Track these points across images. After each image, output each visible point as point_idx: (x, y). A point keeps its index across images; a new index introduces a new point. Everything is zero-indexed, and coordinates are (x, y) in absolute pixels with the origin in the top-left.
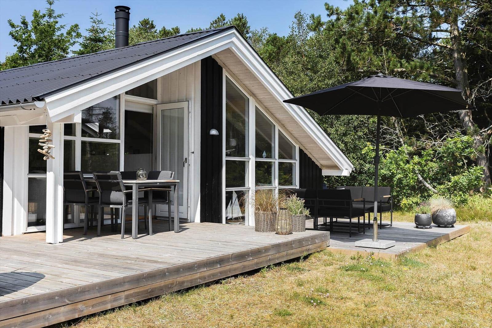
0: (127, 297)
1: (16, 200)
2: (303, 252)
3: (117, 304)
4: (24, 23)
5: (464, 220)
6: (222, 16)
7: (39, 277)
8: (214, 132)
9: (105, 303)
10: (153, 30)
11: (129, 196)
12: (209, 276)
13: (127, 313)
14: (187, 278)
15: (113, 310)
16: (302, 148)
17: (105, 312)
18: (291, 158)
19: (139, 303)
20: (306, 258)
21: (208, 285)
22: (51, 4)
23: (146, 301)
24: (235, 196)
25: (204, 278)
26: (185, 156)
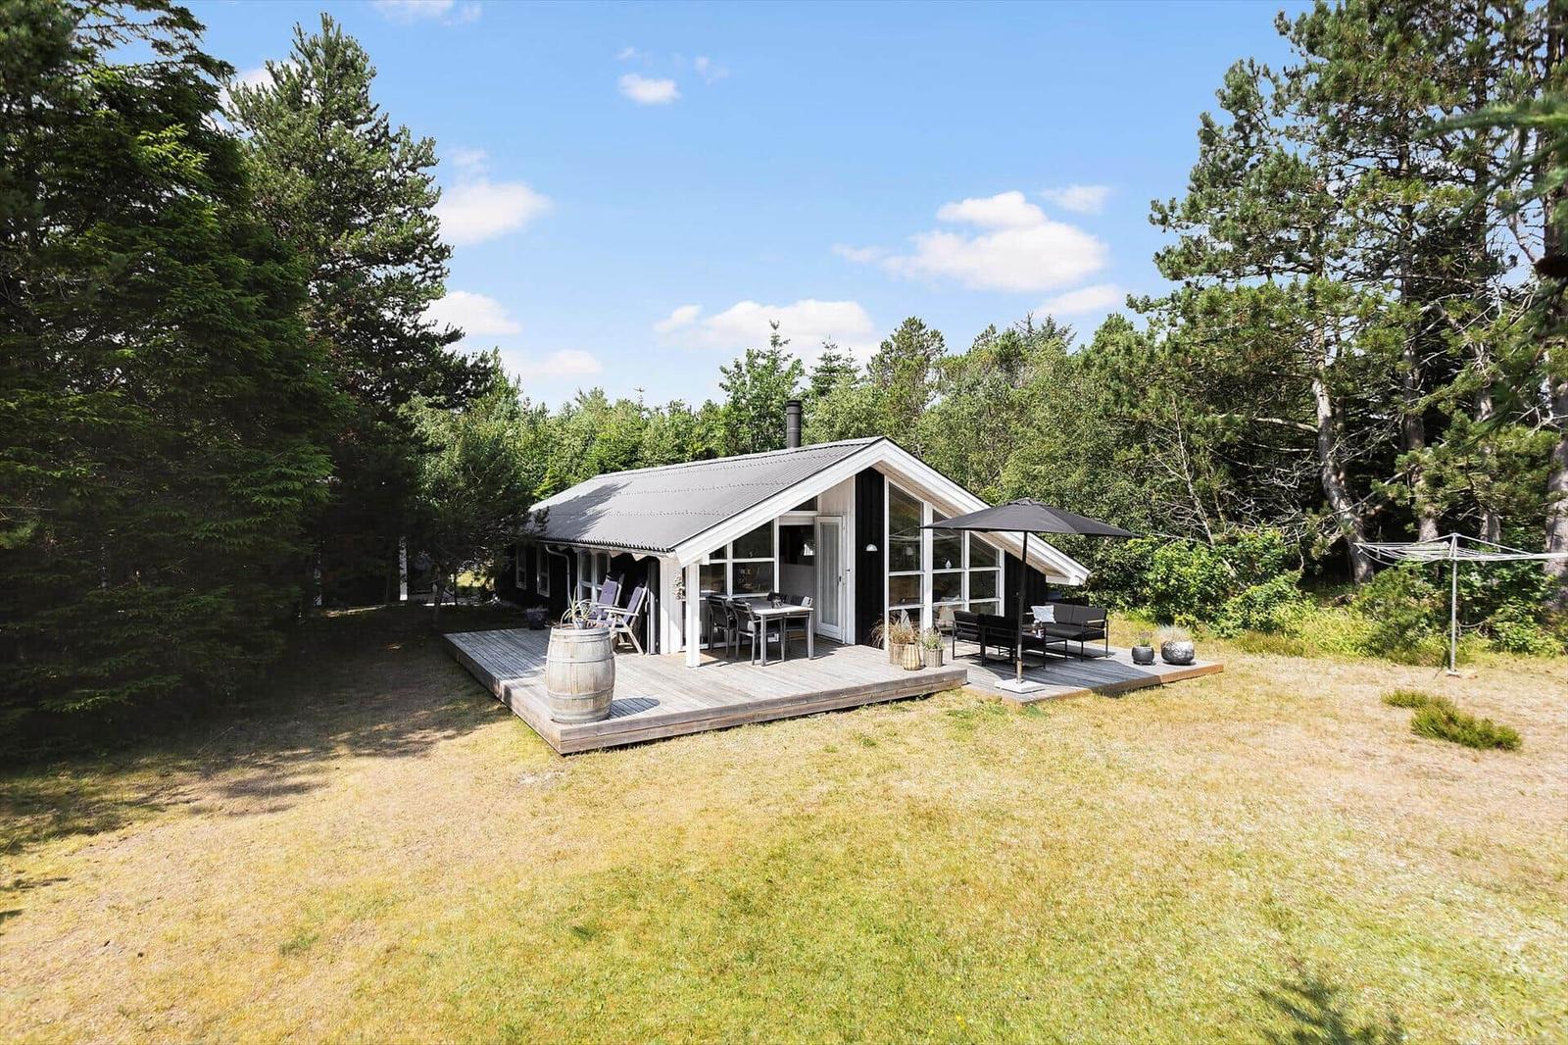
0: (711, 724)
1: (672, 623)
2: (922, 690)
3: (701, 729)
4: (738, 366)
5: (1250, 651)
6: (991, 327)
7: (655, 703)
8: (871, 548)
9: (692, 727)
10: (923, 331)
11: (758, 626)
12: (795, 711)
13: (709, 737)
14: (770, 712)
15: (699, 733)
16: (1010, 551)
17: (692, 734)
18: (993, 565)
19: (720, 730)
20: (927, 696)
21: (792, 718)
22: (775, 328)
23: (727, 729)
24: (904, 614)
25: (789, 712)
26: (840, 574)
